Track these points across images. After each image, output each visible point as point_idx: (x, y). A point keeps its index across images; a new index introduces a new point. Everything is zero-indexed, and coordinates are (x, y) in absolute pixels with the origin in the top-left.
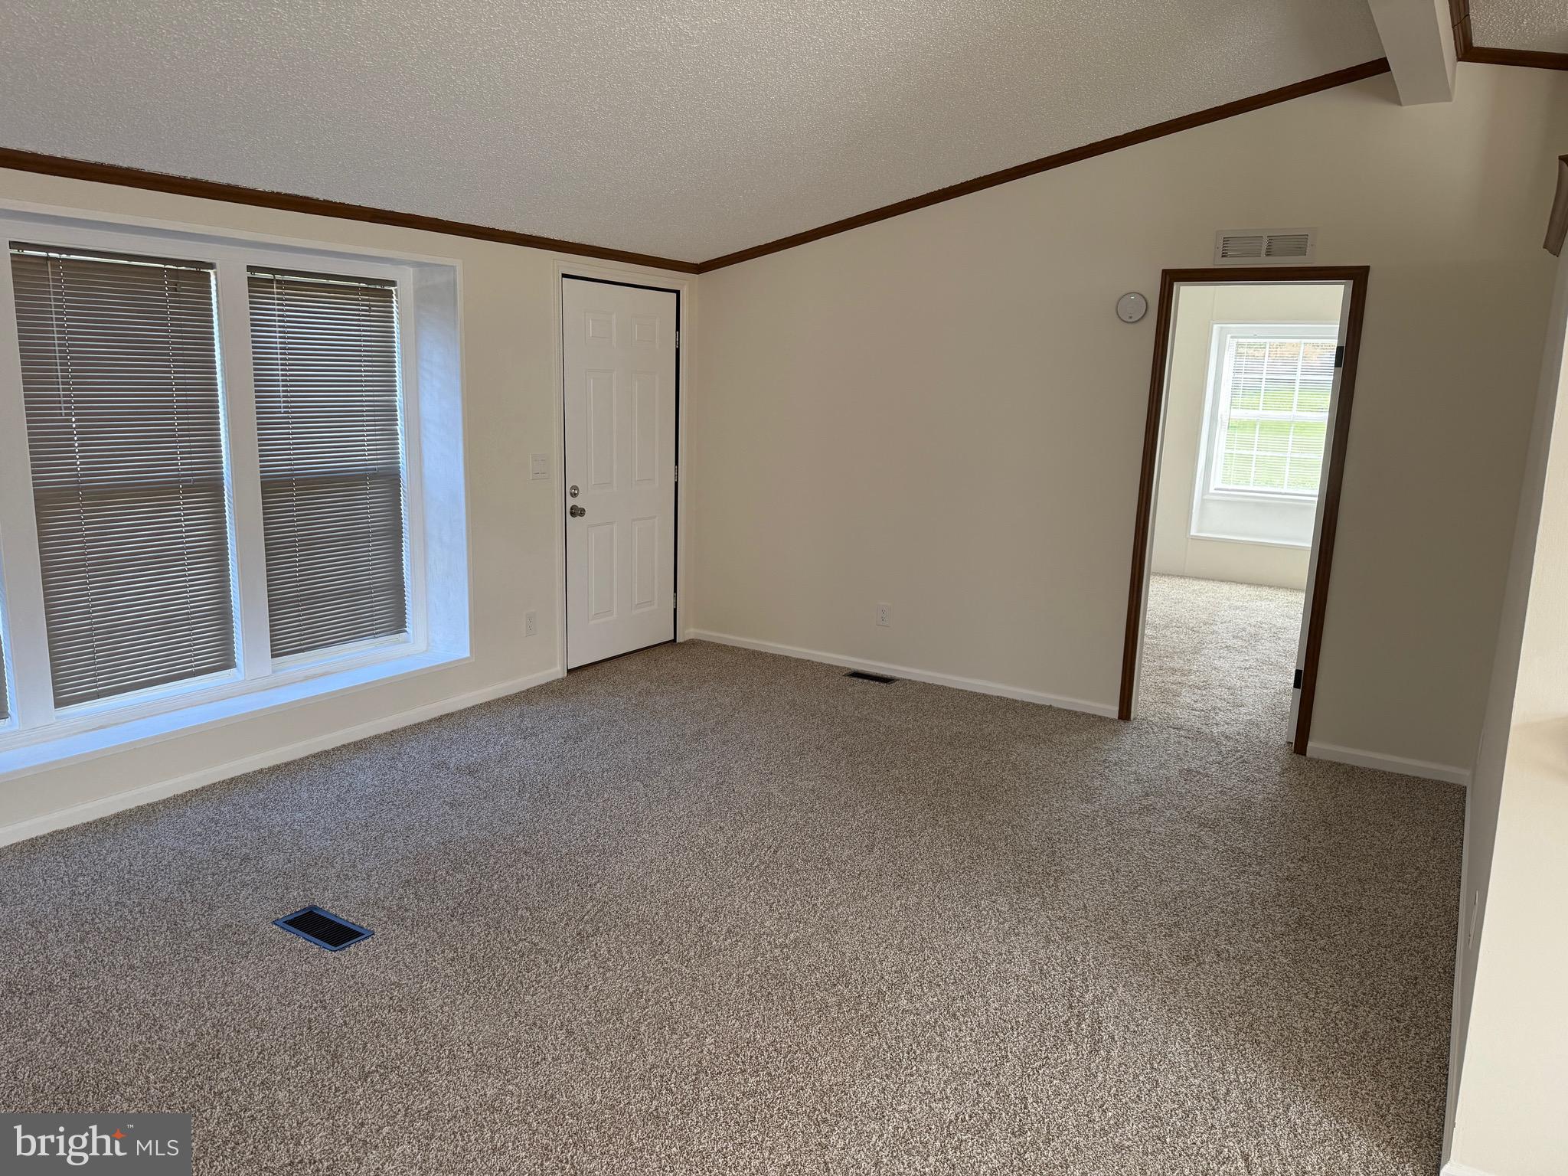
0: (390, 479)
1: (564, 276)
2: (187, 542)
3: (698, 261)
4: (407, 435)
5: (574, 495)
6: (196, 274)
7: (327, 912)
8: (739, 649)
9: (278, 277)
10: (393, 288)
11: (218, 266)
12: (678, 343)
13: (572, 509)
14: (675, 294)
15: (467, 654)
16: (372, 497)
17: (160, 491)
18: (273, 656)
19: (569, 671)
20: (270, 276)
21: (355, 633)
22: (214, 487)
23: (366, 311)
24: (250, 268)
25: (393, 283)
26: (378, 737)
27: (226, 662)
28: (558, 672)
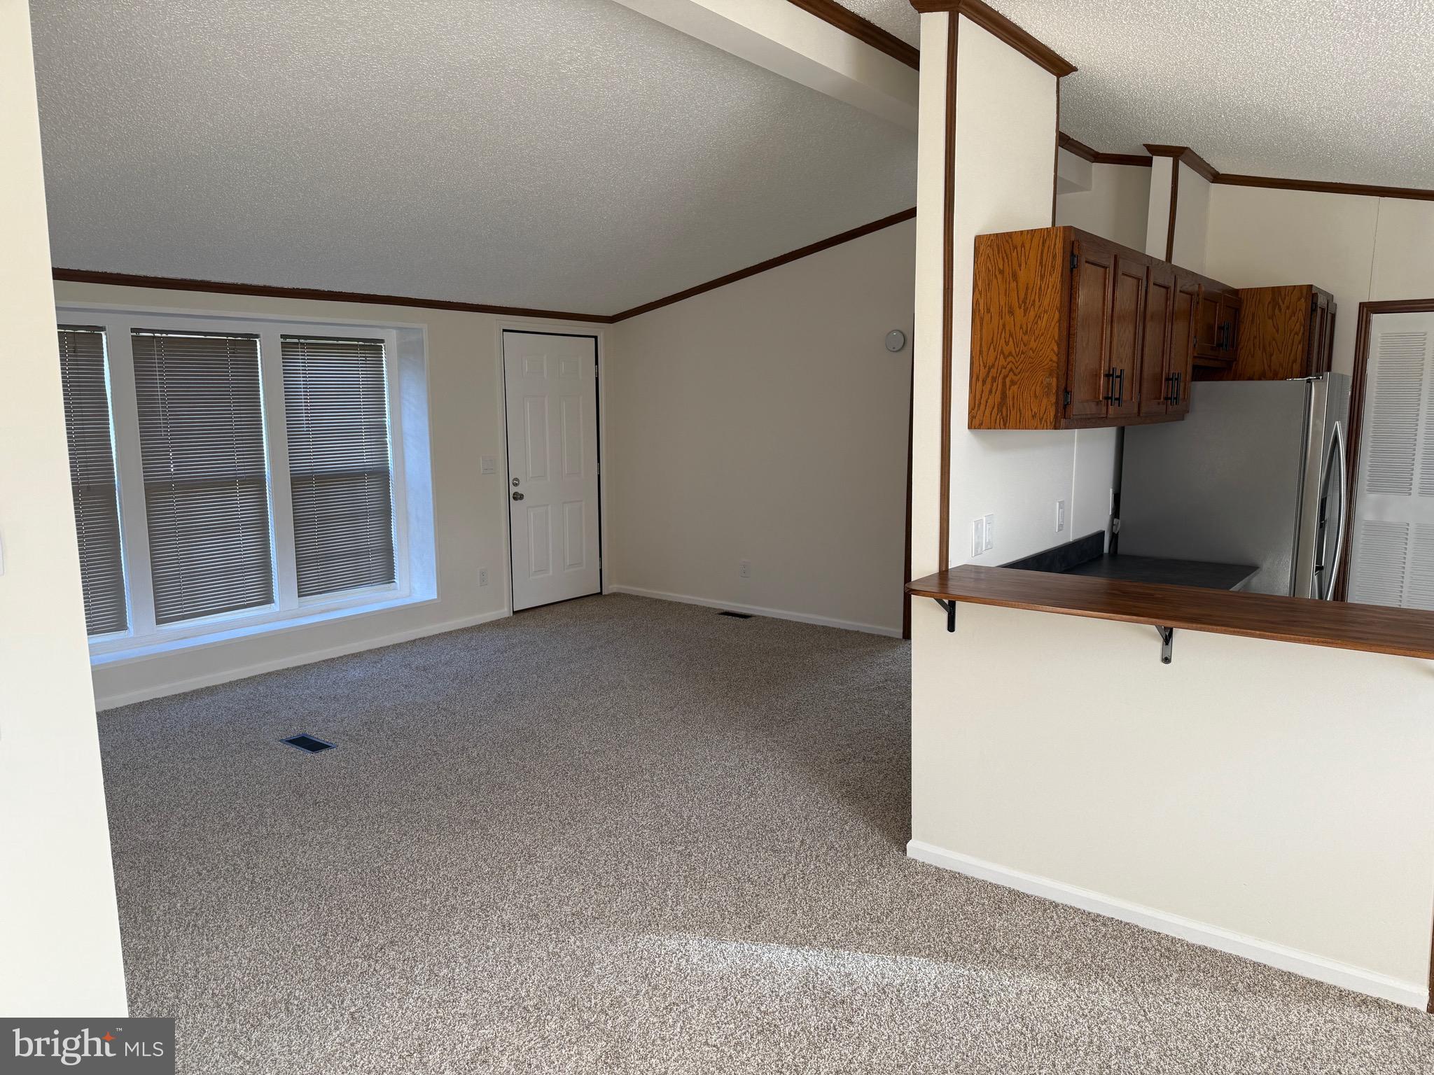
0: (381, 475)
1: (504, 330)
2: (242, 518)
3: (611, 314)
4: (393, 444)
5: (516, 485)
6: (247, 342)
7: (313, 737)
8: (646, 598)
9: (302, 341)
10: (382, 344)
11: (261, 336)
12: (597, 374)
13: (514, 494)
14: (594, 339)
15: (435, 597)
16: (369, 488)
17: (224, 484)
18: (299, 597)
19: (514, 613)
20: (296, 341)
21: (358, 582)
22: (259, 481)
23: (363, 360)
24: (282, 336)
25: (382, 341)
26: (370, 651)
27: (268, 599)
28: (505, 612)
